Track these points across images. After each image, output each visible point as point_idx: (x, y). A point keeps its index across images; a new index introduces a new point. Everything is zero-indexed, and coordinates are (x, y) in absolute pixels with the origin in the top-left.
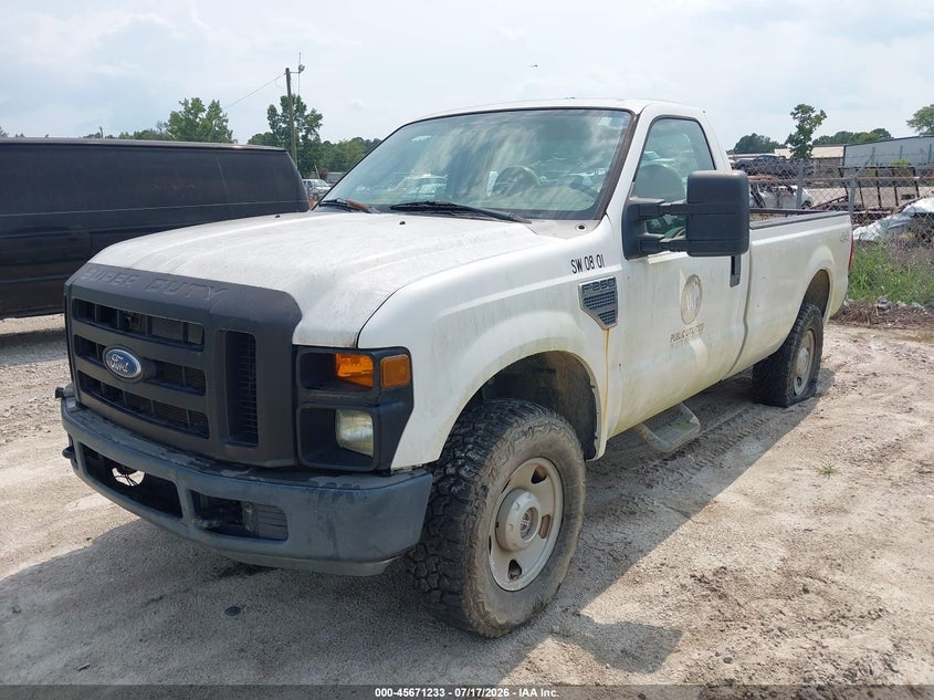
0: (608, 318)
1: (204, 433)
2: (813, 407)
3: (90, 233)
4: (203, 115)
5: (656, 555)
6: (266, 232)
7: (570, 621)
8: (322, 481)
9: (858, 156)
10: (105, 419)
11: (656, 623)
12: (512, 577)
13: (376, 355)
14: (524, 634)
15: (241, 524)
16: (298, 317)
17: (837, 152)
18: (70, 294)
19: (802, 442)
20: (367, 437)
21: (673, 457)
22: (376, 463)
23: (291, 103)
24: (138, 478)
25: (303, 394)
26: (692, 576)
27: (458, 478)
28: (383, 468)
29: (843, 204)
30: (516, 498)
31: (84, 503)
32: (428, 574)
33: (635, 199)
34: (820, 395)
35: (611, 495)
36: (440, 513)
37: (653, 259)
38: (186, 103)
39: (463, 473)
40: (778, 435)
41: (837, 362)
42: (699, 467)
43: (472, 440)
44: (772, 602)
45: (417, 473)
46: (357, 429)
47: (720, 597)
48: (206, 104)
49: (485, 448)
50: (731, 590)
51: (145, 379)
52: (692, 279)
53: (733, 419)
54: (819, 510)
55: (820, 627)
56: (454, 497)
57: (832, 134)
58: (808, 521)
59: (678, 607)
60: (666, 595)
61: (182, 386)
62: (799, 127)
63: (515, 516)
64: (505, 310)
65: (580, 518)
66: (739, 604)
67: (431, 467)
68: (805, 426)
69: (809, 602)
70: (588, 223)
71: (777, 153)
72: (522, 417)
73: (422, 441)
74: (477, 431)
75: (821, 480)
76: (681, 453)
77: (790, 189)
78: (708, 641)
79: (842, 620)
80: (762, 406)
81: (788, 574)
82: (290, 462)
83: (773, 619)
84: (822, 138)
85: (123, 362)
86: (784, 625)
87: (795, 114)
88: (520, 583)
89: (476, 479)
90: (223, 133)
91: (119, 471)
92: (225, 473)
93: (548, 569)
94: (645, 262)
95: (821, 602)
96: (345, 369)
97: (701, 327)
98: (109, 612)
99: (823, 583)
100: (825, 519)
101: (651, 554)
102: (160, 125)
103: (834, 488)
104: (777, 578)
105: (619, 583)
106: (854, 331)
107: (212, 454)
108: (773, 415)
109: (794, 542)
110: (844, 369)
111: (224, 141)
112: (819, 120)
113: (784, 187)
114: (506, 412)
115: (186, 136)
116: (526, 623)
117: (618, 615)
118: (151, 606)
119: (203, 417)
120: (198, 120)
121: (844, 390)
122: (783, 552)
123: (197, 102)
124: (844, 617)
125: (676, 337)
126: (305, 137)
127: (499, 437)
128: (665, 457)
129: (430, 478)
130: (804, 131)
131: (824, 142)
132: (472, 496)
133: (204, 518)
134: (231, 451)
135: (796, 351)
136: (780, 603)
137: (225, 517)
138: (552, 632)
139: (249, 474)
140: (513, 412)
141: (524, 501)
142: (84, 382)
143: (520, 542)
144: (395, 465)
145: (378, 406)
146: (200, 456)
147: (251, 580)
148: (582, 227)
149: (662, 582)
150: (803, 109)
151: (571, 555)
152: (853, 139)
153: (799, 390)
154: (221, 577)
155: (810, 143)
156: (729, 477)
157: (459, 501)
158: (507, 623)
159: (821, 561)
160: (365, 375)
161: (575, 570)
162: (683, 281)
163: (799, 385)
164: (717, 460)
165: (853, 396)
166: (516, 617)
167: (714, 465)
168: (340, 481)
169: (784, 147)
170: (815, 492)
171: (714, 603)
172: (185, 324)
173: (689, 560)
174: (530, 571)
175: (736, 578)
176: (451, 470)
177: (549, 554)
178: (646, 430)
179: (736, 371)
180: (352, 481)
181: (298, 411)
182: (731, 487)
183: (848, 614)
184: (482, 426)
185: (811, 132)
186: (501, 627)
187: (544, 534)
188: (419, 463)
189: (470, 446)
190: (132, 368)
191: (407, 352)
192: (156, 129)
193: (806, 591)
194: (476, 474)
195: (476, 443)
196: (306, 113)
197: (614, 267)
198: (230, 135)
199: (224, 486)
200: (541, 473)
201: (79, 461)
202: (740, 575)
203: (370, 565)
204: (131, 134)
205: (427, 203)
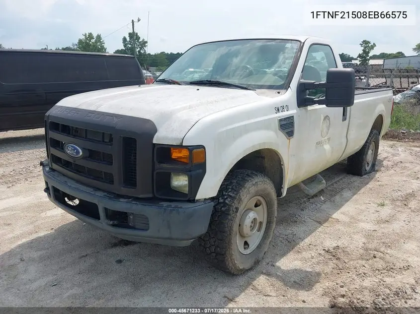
0: (290, 134)
1: (112, 182)
2: (375, 176)
3: (45, 93)
4: (93, 41)
5: (307, 241)
6: (136, 93)
7: (270, 268)
8: (165, 204)
9: (391, 64)
10: (64, 175)
11: (309, 270)
12: (245, 248)
13: (190, 148)
14: (250, 274)
15: (127, 223)
16: (156, 131)
17: (380, 62)
18: (48, 119)
19: (370, 191)
20: (185, 185)
21: (313, 197)
22: (189, 197)
23: (133, 36)
24: (77, 202)
25: (157, 165)
26: (324, 250)
27: (225, 204)
28: (191, 199)
29: (384, 86)
30: (248, 213)
31: (49, 213)
32: (210, 246)
33: (302, 81)
34: (377, 171)
35: (285, 214)
36: (217, 219)
37: (310, 108)
38: (85, 35)
39: (227, 201)
40: (359, 188)
41: (385, 156)
42: (325, 202)
43: (231, 187)
44: (360, 262)
45: (207, 202)
46: (180, 182)
47: (337, 259)
48: (95, 35)
49: (237, 190)
50: (341, 256)
51: (84, 158)
52: (326, 117)
53: (338, 181)
54: (380, 222)
55: (382, 273)
56: (223, 212)
57: (378, 54)
58: (374, 226)
59: (318, 263)
60: (312, 258)
61: (101, 160)
62: (363, 50)
63: (248, 221)
64: (246, 130)
65: (275, 223)
66: (345, 262)
67: (212, 199)
68: (371, 185)
69: (376, 262)
70: (282, 91)
71: (353, 62)
72: (253, 178)
73: (209, 188)
74: (233, 183)
75: (379, 208)
76: (316, 196)
77: (360, 78)
78: (332, 278)
79: (392, 270)
80: (351, 175)
81: (366, 250)
82: (151, 195)
83: (361, 269)
84: (373, 56)
85: (74, 150)
86: (366, 272)
87: (362, 45)
88: (248, 251)
89: (233, 204)
90: (103, 49)
91: (68, 199)
92: (122, 200)
93: (260, 246)
94: (306, 109)
95: (382, 262)
96: (175, 155)
97: (329, 139)
98: (64, 261)
99: (382, 254)
100: (382, 226)
101: (305, 240)
102: (73, 45)
103: (386, 212)
104: (362, 251)
105: (291, 253)
106: (391, 143)
107: (115, 192)
108: (356, 180)
109: (369, 236)
110: (387, 160)
111: (103, 52)
112: (372, 47)
113: (358, 77)
114: (245, 175)
115: (85, 50)
116: (251, 269)
117: (291, 266)
118: (83, 258)
119: (111, 175)
120: (91, 43)
121: (387, 168)
122: (364, 240)
123: (90, 35)
124: (392, 269)
125: (319, 143)
126: (139, 51)
127: (243, 186)
128: (309, 197)
129: (213, 204)
130: (366, 52)
131: (375, 57)
132: (231, 212)
133: (111, 220)
134: (124, 191)
135: (368, 151)
136: (364, 262)
137: (120, 219)
138: (262, 273)
139: (132, 201)
140: (248, 175)
141: (252, 215)
142: (54, 159)
143: (250, 233)
144: (197, 197)
145: (191, 171)
146: (109, 192)
147: (126, 248)
148: (279, 93)
149: (311, 252)
150: (365, 43)
151: (270, 239)
152: (387, 57)
153: (368, 168)
154: (112, 247)
155: (368, 58)
156: (338, 207)
157: (226, 214)
158: (243, 268)
159: (381, 244)
160: (184, 158)
161: (271, 246)
162: (322, 118)
163: (368, 166)
164: (332, 199)
165: (392, 171)
166: (247, 266)
167: (331, 201)
168: (173, 204)
169: (356, 59)
170: (377, 214)
171: (334, 261)
172: (103, 133)
173: (322, 243)
174: (253, 246)
175: (343, 251)
176: (221, 201)
177: (261, 238)
178: (302, 185)
179: (342, 159)
180: (179, 205)
181: (155, 173)
182: (339, 211)
183: (393, 267)
184: (235, 181)
185: (369, 52)
186: (241, 270)
187: (259, 230)
188: (207, 197)
189: (230, 190)
190: (78, 152)
191: (204, 147)
192: (72, 47)
193: (375, 257)
194: (233, 202)
195: (232, 189)
196: (140, 41)
197: (293, 111)
198: (105, 50)
199: (120, 206)
200: (258, 203)
201: (52, 194)
202: (346, 250)
203: (185, 242)
204: (61, 48)
205: (207, 81)
